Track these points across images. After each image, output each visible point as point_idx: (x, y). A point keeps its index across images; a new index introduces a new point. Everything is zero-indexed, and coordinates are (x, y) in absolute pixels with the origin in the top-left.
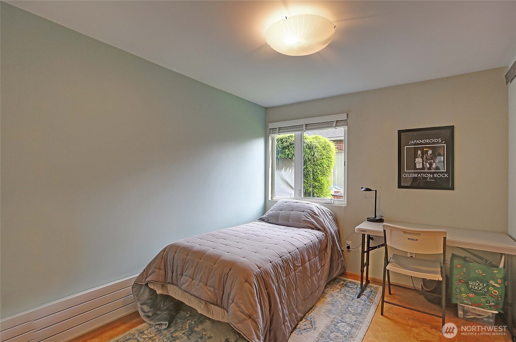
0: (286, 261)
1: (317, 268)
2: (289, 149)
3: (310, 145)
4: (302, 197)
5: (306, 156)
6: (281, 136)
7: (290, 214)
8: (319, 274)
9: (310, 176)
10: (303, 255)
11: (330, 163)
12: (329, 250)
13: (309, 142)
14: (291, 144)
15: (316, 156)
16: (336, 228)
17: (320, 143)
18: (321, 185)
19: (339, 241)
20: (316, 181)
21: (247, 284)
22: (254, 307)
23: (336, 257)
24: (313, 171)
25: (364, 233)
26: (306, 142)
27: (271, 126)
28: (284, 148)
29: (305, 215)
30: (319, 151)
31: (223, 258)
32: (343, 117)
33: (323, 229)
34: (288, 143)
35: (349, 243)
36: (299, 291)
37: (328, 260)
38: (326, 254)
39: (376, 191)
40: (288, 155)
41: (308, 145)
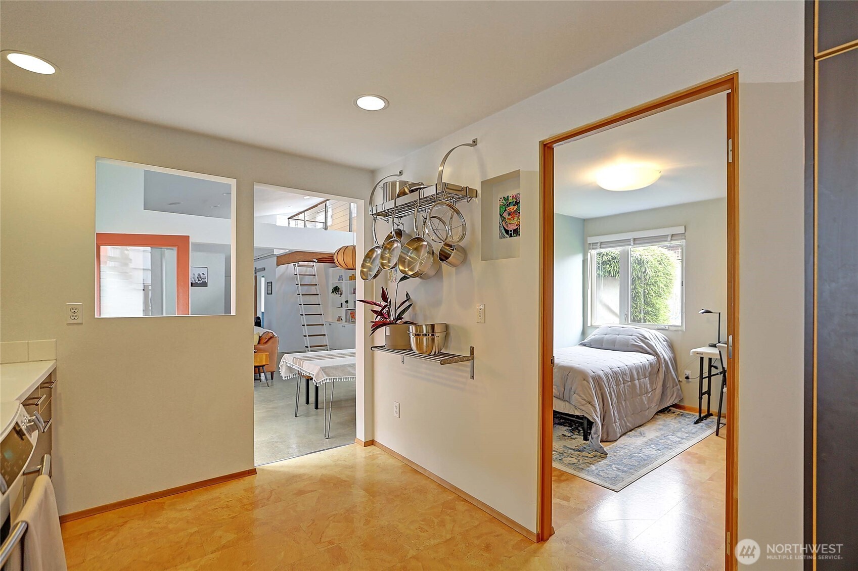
0: (616, 373)
1: (647, 390)
2: (610, 265)
3: (639, 259)
4: (629, 322)
5: (634, 274)
6: (604, 251)
7: (616, 338)
8: (649, 395)
9: (640, 299)
10: (632, 373)
11: (668, 282)
12: (661, 375)
13: (638, 255)
14: (613, 258)
15: (649, 272)
16: (671, 355)
17: (654, 256)
18: (656, 310)
19: (676, 369)
20: (648, 305)
21: (585, 382)
22: (592, 398)
23: (670, 385)
24: (645, 292)
25: (702, 356)
26: (635, 255)
27: (591, 240)
28: (604, 263)
29: (633, 339)
30: (653, 266)
31: (561, 365)
32: (681, 230)
33: (656, 354)
34: (609, 257)
35: (688, 372)
36: (628, 404)
37: (660, 384)
38: (658, 379)
39: (720, 313)
40: (609, 272)
41: (637, 259)
